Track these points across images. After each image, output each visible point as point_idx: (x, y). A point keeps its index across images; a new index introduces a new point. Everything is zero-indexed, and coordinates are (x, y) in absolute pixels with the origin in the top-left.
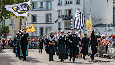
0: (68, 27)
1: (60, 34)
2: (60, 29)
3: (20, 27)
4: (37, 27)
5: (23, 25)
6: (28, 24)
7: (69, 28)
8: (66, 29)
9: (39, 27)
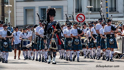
0: (95, 6)
1: (79, 19)
2: (79, 10)
3: (3, 7)
4: (35, 7)
5: (8, 4)
6: (17, 2)
7: (97, 8)
8: (91, 9)
9: (39, 7)
